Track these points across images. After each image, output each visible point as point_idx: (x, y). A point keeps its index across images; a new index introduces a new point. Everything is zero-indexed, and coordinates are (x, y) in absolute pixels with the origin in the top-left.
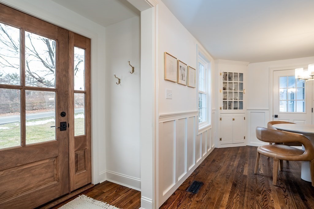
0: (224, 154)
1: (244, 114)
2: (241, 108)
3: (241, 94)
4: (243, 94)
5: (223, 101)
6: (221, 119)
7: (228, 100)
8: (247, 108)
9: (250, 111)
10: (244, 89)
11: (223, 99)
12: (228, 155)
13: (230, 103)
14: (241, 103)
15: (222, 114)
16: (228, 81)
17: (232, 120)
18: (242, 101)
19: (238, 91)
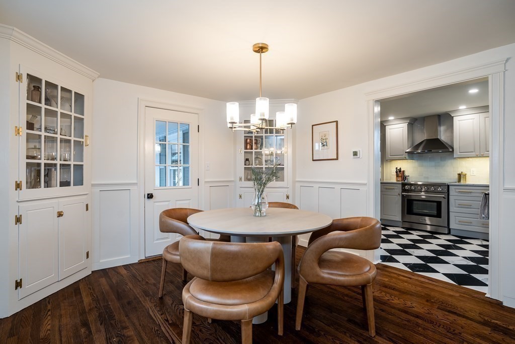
0: (42, 335)
1: (85, 197)
2: (79, 182)
3: (79, 145)
4: (85, 147)
5: (28, 164)
6: (18, 220)
7: (43, 162)
8: (93, 182)
9: (98, 189)
10: (85, 134)
11: (28, 157)
12: (60, 331)
13: (50, 168)
14: (79, 168)
15: (21, 204)
16: (43, 106)
17: (56, 215)
18: (82, 165)
19: (73, 139)
